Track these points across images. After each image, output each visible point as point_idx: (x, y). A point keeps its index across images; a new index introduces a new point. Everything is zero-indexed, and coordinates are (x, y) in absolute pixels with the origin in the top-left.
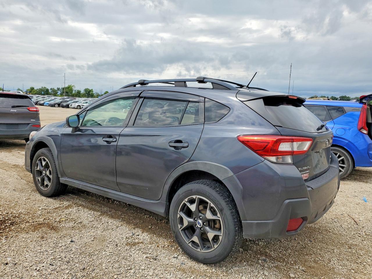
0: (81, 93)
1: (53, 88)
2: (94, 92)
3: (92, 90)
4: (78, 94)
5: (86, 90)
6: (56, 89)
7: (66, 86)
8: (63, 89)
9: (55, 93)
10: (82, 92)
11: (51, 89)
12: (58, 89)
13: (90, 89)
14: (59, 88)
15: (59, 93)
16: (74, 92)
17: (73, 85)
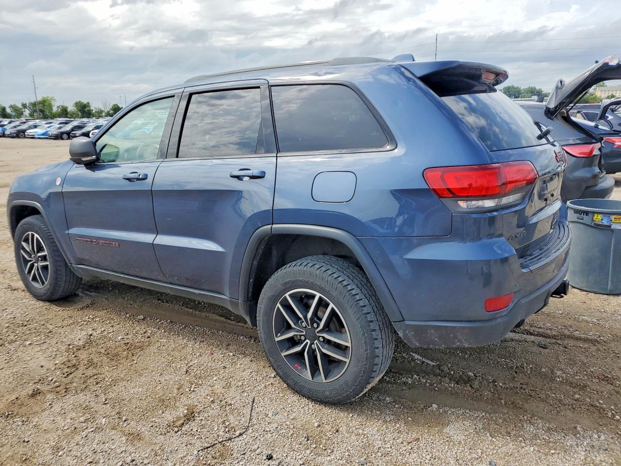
0: (69, 110)
1: (13, 104)
2: (92, 108)
3: (88, 103)
4: (64, 112)
5: (77, 104)
6: (19, 106)
7: (39, 99)
8: (34, 105)
9: (19, 113)
10: (71, 108)
11: (11, 107)
12: (24, 106)
13: (85, 102)
14: (26, 105)
15: (27, 112)
16: (55, 109)
17: (50, 96)
